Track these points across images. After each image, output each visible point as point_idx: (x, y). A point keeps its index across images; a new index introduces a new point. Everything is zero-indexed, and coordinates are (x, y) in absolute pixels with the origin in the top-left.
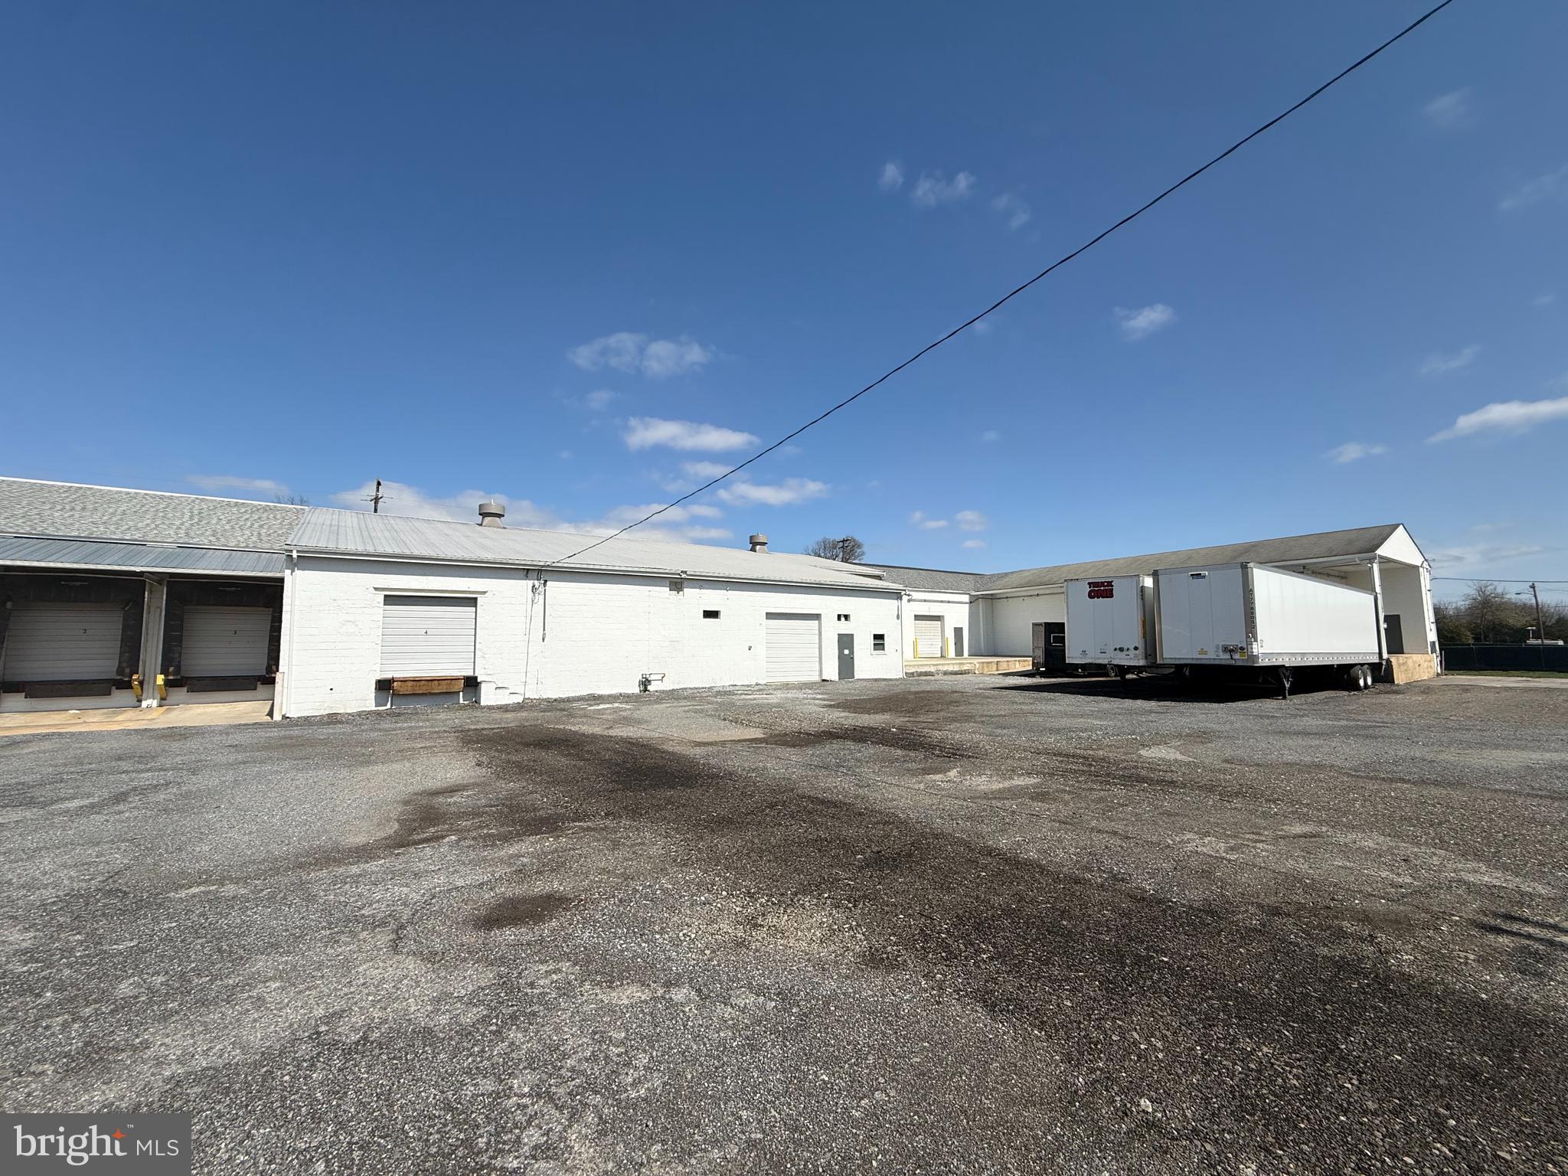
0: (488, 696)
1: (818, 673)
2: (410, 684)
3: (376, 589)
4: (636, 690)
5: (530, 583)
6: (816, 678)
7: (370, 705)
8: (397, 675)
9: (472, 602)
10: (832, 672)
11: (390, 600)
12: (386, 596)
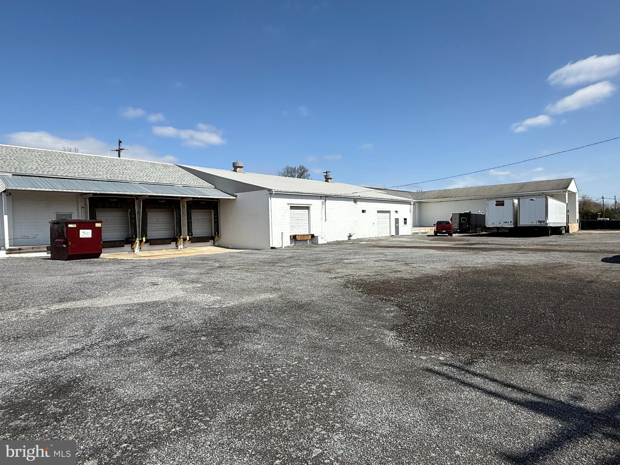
0: (320, 241)
1: (389, 233)
2: (300, 236)
3: (288, 204)
4: (347, 239)
5: (322, 200)
6: (389, 235)
7: (289, 244)
8: (297, 234)
9: (308, 208)
10: (393, 233)
11: (292, 208)
12: (290, 206)
